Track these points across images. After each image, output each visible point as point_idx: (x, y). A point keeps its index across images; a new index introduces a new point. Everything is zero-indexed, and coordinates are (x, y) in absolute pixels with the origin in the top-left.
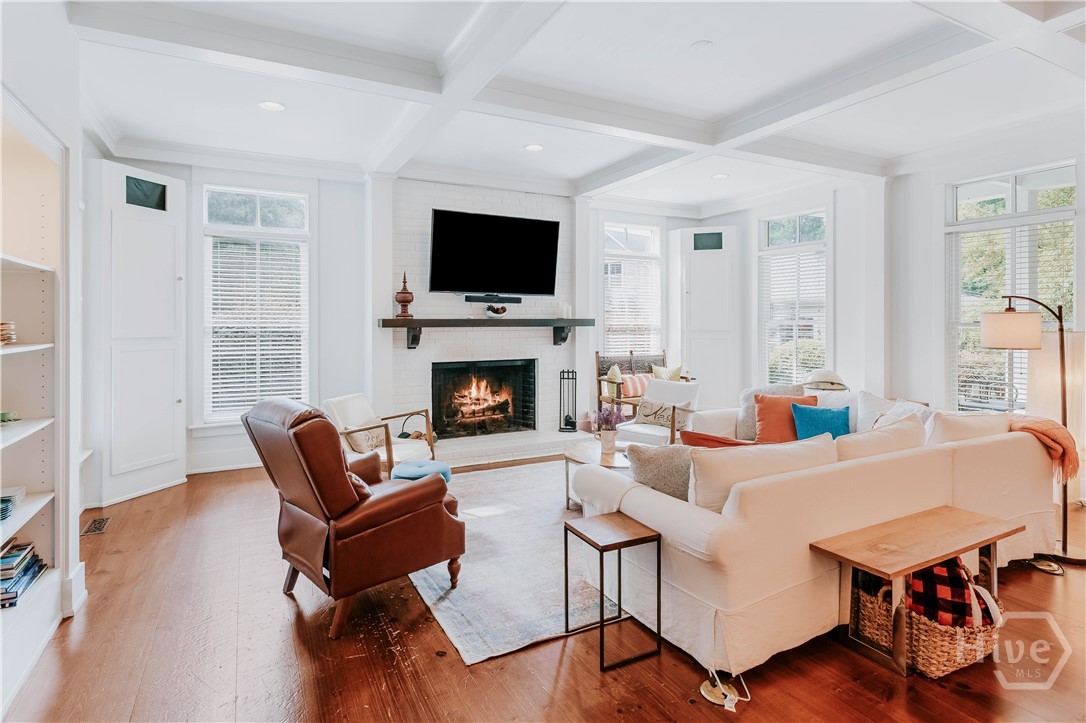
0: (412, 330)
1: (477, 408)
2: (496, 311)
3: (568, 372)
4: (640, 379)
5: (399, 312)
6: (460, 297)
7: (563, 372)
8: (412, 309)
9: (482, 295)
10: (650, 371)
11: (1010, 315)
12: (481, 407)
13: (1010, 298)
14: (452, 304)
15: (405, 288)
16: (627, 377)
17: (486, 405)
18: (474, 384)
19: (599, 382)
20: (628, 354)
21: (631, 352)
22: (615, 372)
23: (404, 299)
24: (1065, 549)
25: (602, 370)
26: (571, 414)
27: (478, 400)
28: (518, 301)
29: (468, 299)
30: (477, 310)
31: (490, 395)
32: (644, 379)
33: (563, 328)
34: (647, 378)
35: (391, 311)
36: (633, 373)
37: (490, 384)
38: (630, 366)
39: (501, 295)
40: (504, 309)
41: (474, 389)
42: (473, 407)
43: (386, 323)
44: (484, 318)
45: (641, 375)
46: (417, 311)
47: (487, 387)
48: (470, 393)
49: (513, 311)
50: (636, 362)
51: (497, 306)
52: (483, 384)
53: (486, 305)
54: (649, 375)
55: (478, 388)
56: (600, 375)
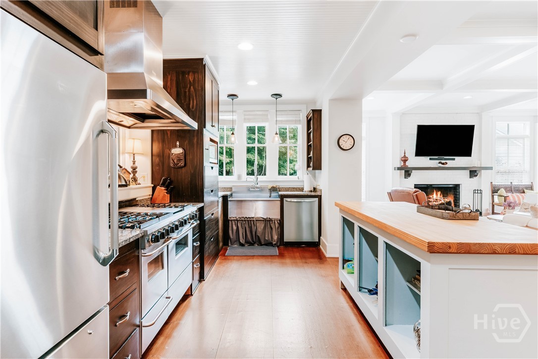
0: (406, 171)
1: (436, 203)
2: (443, 164)
3: (478, 190)
4: (517, 196)
5: (402, 165)
6: (428, 158)
7: (475, 190)
8: (407, 163)
9: (437, 157)
10: (524, 192)
12: (438, 203)
14: (425, 161)
15: (405, 155)
16: (509, 194)
17: (440, 202)
18: (435, 193)
19: (493, 196)
20: (510, 184)
21: (511, 183)
22: (502, 192)
23: (405, 160)
25: (495, 191)
26: (479, 209)
27: (437, 200)
28: (454, 159)
29: (430, 159)
30: (435, 163)
31: (442, 198)
32: (520, 196)
33: (476, 171)
34: (522, 196)
35: (399, 164)
36: (513, 193)
37: (442, 193)
38: (510, 189)
39: (446, 157)
40: (446, 163)
41: (435, 195)
42: (434, 203)
43: (399, 169)
44: (437, 166)
45: (518, 194)
46: (409, 164)
47: (441, 195)
48: (433, 197)
49: (450, 163)
50: (515, 188)
51: (443, 162)
52: (439, 193)
53: (438, 161)
54: (523, 194)
55: (437, 194)
56: (493, 193)
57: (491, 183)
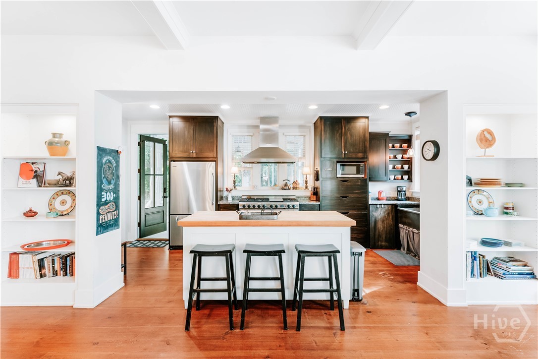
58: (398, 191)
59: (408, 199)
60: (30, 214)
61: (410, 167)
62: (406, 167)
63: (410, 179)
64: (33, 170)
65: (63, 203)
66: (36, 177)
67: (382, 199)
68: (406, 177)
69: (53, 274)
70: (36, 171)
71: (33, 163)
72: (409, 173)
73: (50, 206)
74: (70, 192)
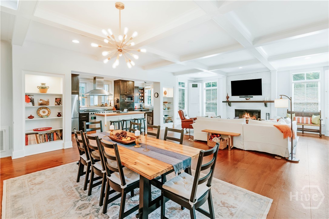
0: (229, 103)
3: (268, 113)
5: (227, 100)
6: (238, 97)
8: (229, 99)
9: (244, 96)
10: (311, 117)
11: (281, 99)
13: (281, 95)
14: (237, 98)
15: (228, 96)
18: (246, 114)
23: (228, 98)
24: (292, 159)
28: (252, 97)
29: (240, 97)
30: (243, 99)
31: (250, 117)
35: (225, 100)
36: (303, 117)
37: (250, 114)
39: (249, 96)
40: (249, 99)
41: (246, 115)
43: (223, 102)
44: (245, 101)
46: (230, 100)
49: (251, 99)
50: (305, 113)
51: (247, 98)
52: (248, 114)
53: (245, 98)
55: (247, 115)
57: (288, 110)
58: (141, 106)
59: (143, 108)
60: (31, 117)
61: (144, 98)
62: (142, 98)
63: (144, 102)
64: (29, 98)
65: (44, 112)
66: (31, 101)
67: (136, 109)
68: (142, 101)
69: (45, 141)
70: (31, 99)
71: (29, 95)
72: (143, 100)
73: (38, 114)
74: (46, 108)
